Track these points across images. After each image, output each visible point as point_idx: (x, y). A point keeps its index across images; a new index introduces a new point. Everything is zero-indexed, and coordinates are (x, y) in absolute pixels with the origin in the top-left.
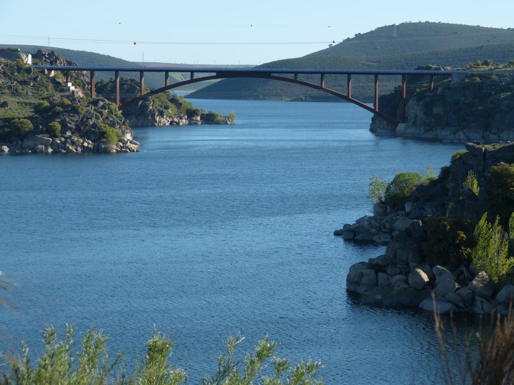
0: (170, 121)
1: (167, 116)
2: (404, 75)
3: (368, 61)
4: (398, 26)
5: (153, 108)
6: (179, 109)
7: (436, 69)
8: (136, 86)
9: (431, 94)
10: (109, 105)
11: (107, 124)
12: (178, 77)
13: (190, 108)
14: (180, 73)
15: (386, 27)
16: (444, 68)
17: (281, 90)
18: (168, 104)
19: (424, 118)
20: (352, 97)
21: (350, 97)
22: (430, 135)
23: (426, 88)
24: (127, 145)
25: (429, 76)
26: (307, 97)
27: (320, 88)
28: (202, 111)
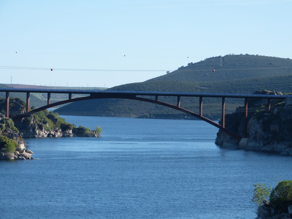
0: (48, 133)
1: (45, 129)
2: (246, 98)
3: (200, 86)
4: (223, 58)
5: (34, 123)
6: (55, 124)
7: (270, 94)
8: (20, 104)
9: (268, 114)
10: (6, 120)
11: (6, 136)
13: (64, 123)
14: (41, 94)
15: (213, 58)
16: (277, 93)
17: (129, 108)
18: (46, 120)
19: (263, 134)
20: (203, 116)
21: (202, 116)
22: (268, 148)
23: (264, 110)
24: (23, 154)
25: (267, 100)
26: (151, 114)
27: (177, 108)
28: (73, 126)
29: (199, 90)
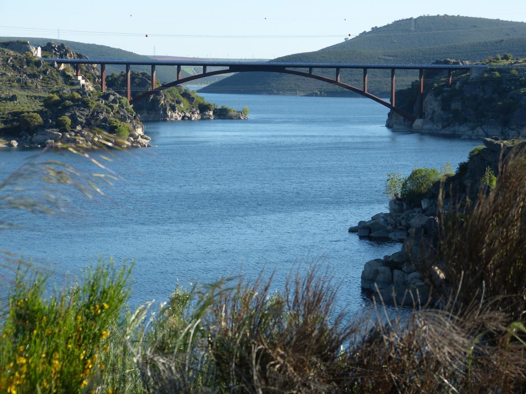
0: (182, 115)
1: (179, 111)
2: (421, 69)
3: (384, 55)
4: (416, 19)
5: (164, 102)
6: (191, 104)
7: (454, 63)
8: (147, 79)
9: (448, 89)
10: (119, 99)
11: (118, 118)
12: (190, 71)
13: (202, 102)
14: (193, 67)
15: (403, 20)
16: (462, 62)
17: (295, 84)
18: (180, 99)
19: (442, 113)
20: (368, 92)
21: (366, 92)
22: (447, 131)
23: (444, 83)
24: (138, 140)
25: (447, 71)
26: (322, 91)
27: (335, 82)
28: (214, 105)
29: (382, 61)
